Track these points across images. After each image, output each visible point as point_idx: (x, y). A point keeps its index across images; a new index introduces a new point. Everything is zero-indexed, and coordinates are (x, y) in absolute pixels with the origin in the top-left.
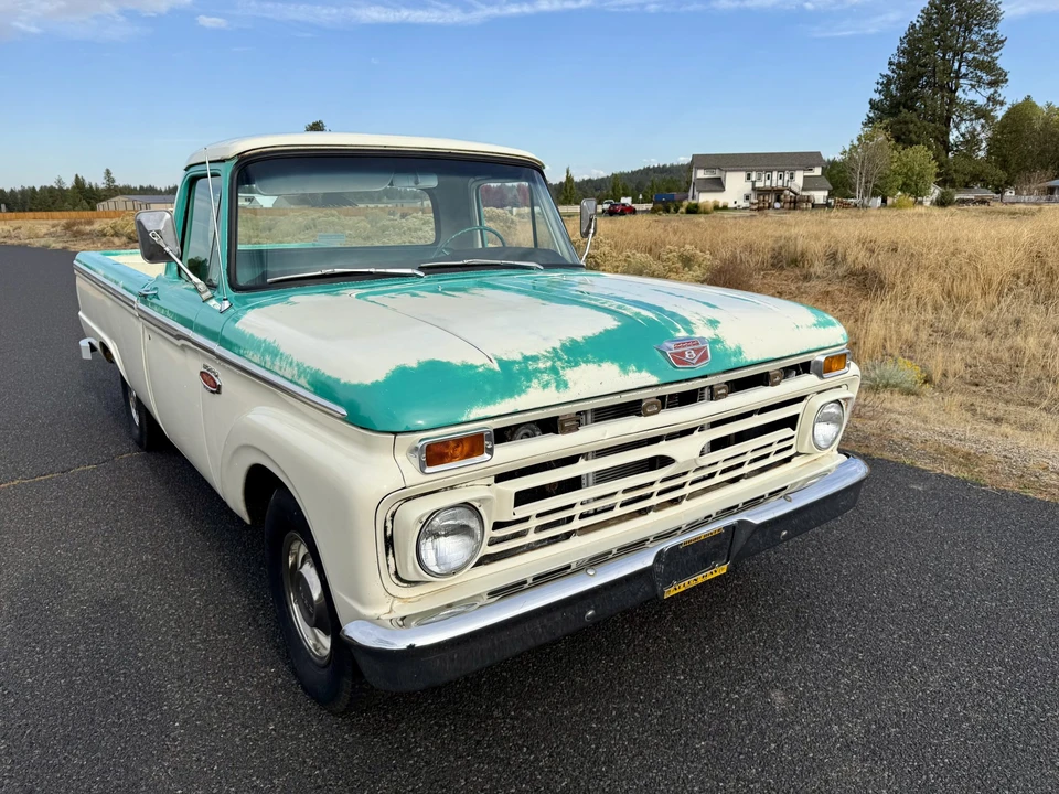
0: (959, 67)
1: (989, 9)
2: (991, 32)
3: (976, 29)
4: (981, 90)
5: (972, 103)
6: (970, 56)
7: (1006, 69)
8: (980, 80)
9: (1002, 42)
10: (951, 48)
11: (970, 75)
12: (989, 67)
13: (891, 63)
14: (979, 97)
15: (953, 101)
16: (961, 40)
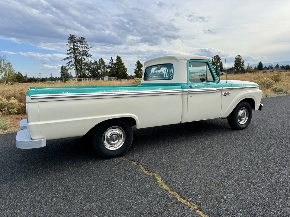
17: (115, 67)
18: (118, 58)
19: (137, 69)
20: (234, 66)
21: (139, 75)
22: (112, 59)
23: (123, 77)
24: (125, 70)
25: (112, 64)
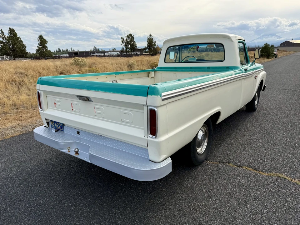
17: (8, 43)
18: (12, 31)
19: (40, 45)
20: (147, 46)
21: (43, 52)
22: (2, 32)
23: (22, 55)
24: (24, 46)
25: (3, 38)
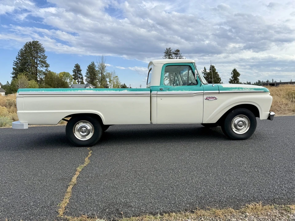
0: (37, 62)
1: (42, 49)
2: (43, 54)
3: (39, 53)
4: (44, 68)
5: (42, 71)
6: (39, 59)
7: (49, 64)
8: (43, 65)
9: (46, 57)
10: (34, 57)
11: (40, 64)
12: (45, 63)
13: (17, 58)
14: (44, 69)
15: (36, 70)
16: (36, 55)
18: (212, 68)
19: (233, 78)
22: (205, 69)
24: (219, 79)
